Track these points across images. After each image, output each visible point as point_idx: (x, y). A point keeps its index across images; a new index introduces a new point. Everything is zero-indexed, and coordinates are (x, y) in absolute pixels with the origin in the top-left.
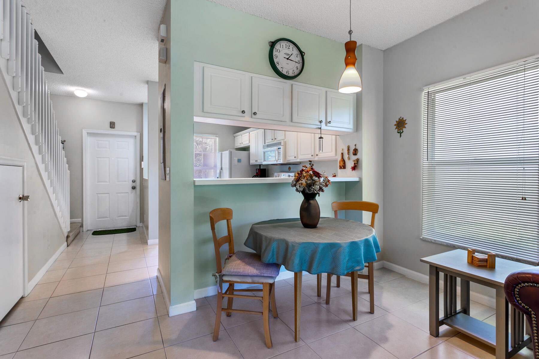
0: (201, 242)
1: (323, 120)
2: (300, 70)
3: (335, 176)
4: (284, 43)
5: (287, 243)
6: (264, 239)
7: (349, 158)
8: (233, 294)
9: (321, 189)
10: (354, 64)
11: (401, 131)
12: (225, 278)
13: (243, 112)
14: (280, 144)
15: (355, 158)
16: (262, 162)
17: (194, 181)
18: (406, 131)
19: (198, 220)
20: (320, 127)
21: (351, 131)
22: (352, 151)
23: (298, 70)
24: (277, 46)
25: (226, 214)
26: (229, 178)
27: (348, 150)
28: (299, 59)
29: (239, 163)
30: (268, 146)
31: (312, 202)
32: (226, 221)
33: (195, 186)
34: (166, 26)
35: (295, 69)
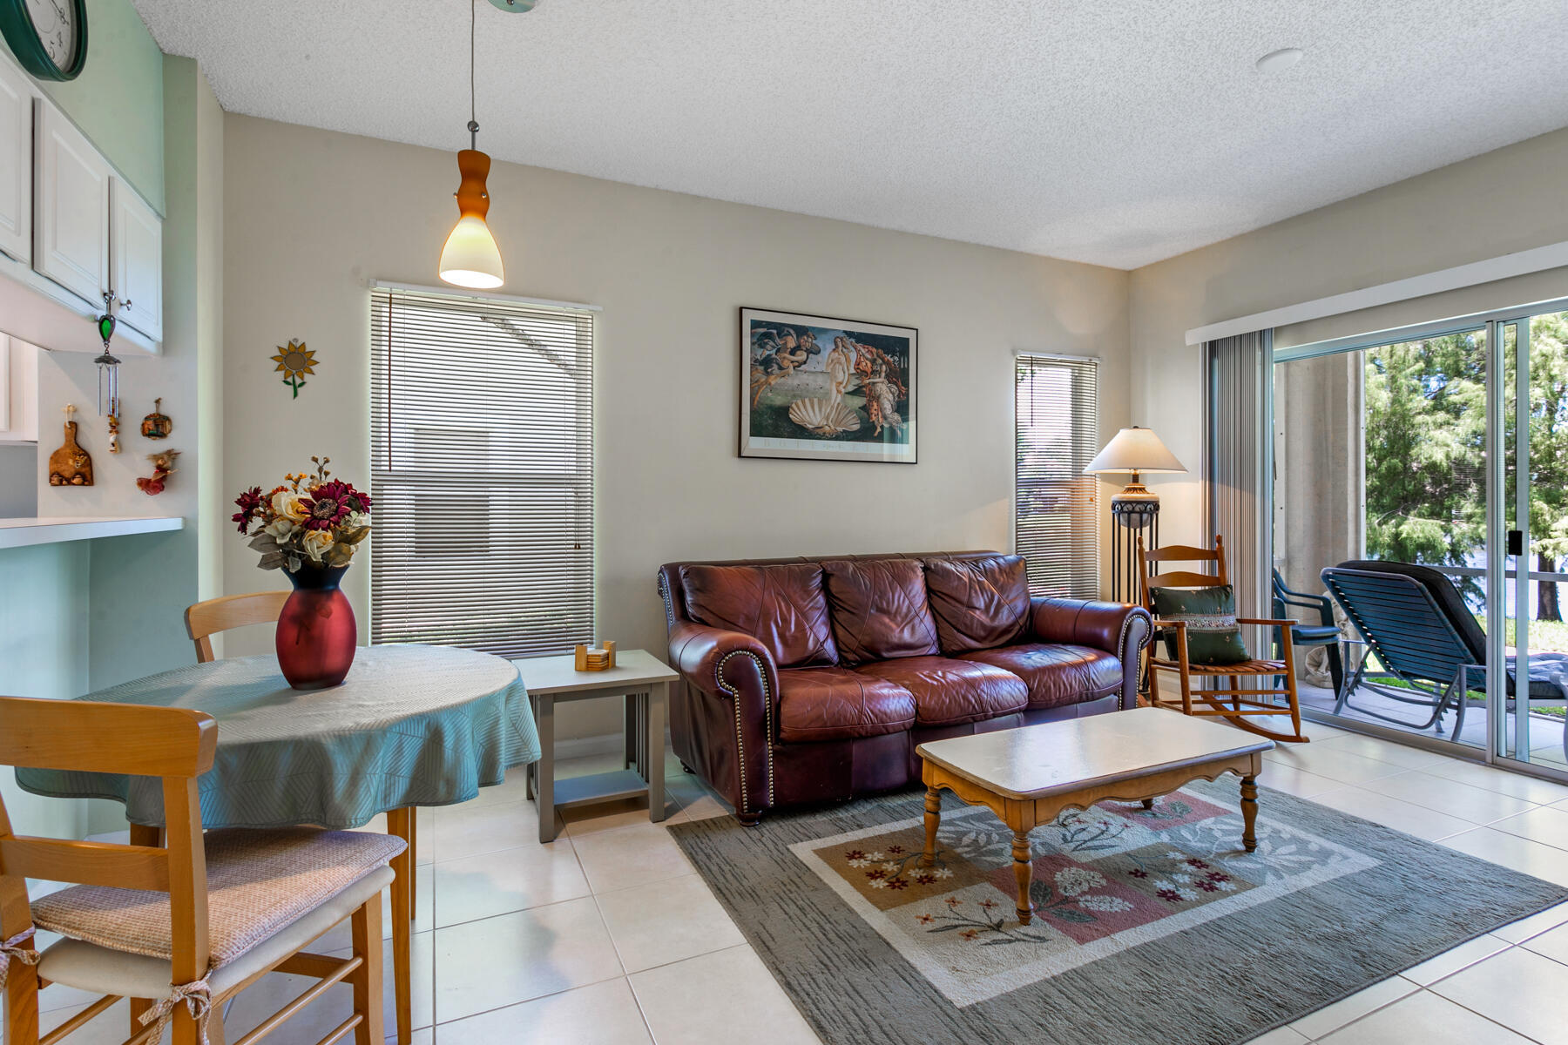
2: (72, 54)
7: (118, 448)
10: (483, 213)
11: (298, 381)
15: (155, 446)
18: (313, 382)
35: (56, 41)
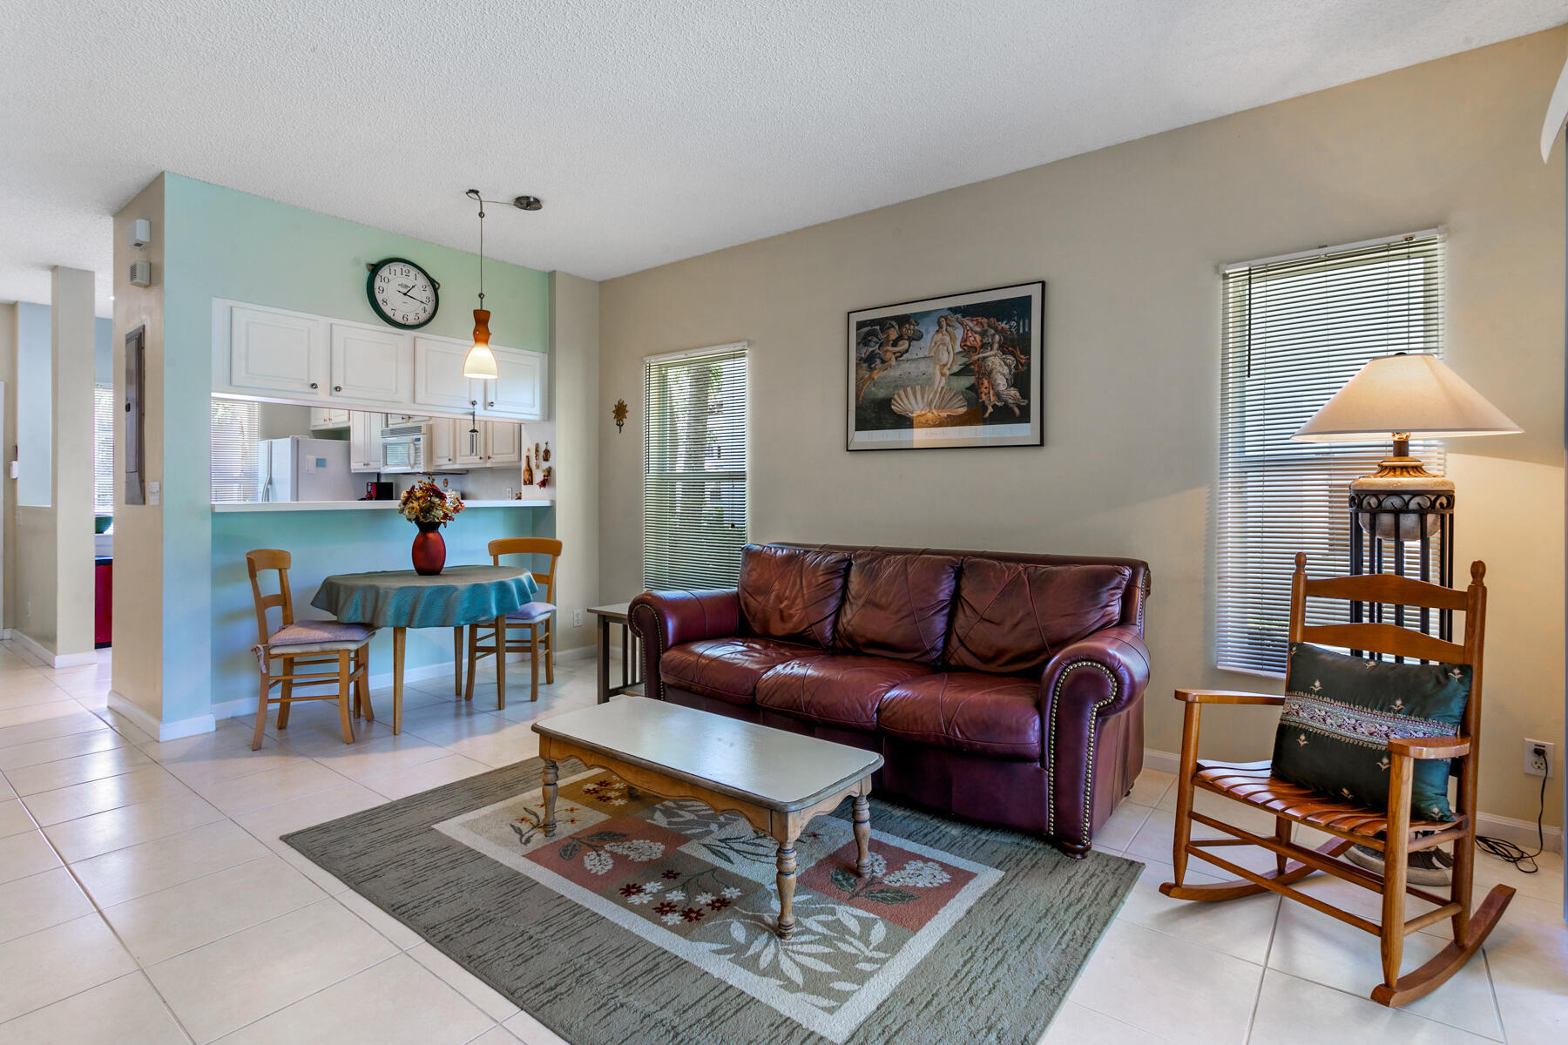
0: (225, 617)
1: (478, 401)
2: (431, 313)
3: (519, 498)
4: (397, 267)
5: (376, 590)
6: (342, 589)
7: (538, 467)
9: (446, 516)
10: (486, 341)
11: (622, 423)
12: (274, 652)
13: (314, 386)
14: (418, 429)
15: (545, 465)
16: (379, 469)
17: (213, 507)
18: (630, 422)
19: (220, 575)
20: (472, 411)
21: (537, 418)
22: (541, 453)
23: (427, 313)
24: (384, 272)
25: (278, 561)
26: (292, 500)
27: (537, 451)
28: (429, 292)
29: (320, 468)
30: (394, 432)
31: (431, 535)
32: (277, 571)
33: (215, 515)
34: (148, 222)
35: (420, 312)
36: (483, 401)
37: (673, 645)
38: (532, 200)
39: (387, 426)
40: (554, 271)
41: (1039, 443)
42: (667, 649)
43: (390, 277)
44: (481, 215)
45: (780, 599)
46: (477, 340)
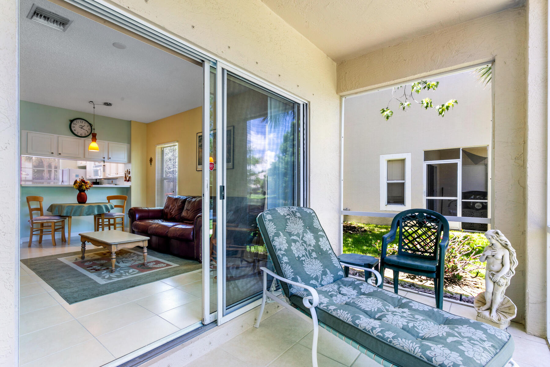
1: (105, 157)
2: (90, 133)
4: (79, 121)
7: (127, 176)
8: (42, 233)
9: (87, 188)
11: (151, 164)
12: (35, 222)
13: (52, 153)
15: (129, 176)
16: (92, 177)
20: (104, 160)
21: (126, 162)
24: (75, 122)
25: (39, 199)
27: (127, 172)
28: (89, 127)
31: (82, 193)
32: (39, 202)
35: (86, 133)
36: (107, 157)
37: (138, 220)
38: (108, 104)
39: (95, 165)
40: (131, 121)
41: (232, 168)
42: (135, 221)
43: (76, 123)
44: (94, 108)
45: (170, 210)
46: (93, 141)
